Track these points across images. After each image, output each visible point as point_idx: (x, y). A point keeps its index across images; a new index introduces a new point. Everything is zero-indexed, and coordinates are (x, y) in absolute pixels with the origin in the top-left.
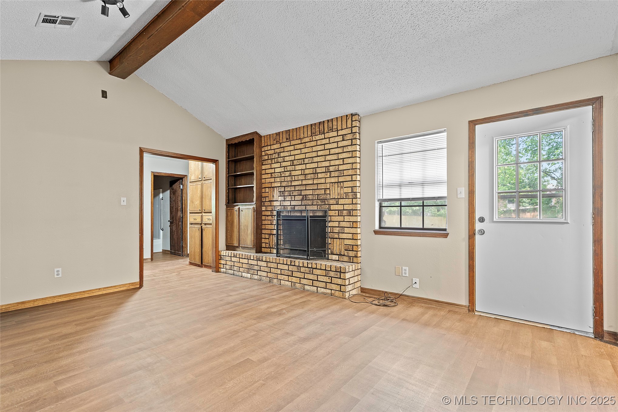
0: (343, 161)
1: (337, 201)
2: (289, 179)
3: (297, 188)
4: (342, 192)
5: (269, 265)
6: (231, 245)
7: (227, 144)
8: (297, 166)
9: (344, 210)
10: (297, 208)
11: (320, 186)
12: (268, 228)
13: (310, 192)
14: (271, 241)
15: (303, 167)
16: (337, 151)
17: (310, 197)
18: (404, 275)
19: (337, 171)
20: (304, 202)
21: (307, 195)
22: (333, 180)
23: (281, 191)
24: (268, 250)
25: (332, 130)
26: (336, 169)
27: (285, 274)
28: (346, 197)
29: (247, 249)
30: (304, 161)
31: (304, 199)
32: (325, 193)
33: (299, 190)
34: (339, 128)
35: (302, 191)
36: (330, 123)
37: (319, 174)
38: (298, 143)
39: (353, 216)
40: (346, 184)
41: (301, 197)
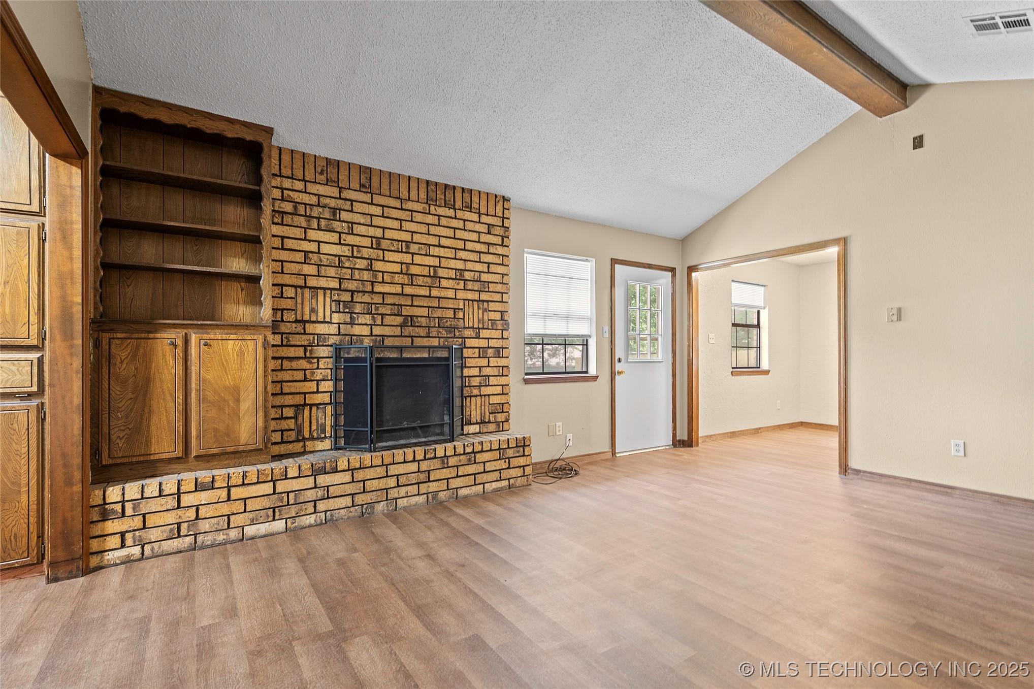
0: (489, 267)
1: (477, 332)
2: (366, 276)
3: (389, 300)
4: (486, 318)
5: (359, 475)
6: (142, 459)
7: (95, 105)
8: (390, 253)
9: (488, 347)
10: (388, 342)
11: (444, 303)
12: (293, 391)
13: (424, 312)
14: (307, 424)
15: (407, 258)
16: (478, 247)
17: (424, 321)
18: (558, 433)
19: (477, 281)
20: (409, 330)
21: (415, 316)
22: (470, 295)
23: (339, 301)
24: (298, 447)
25: (469, 208)
26: (476, 278)
27: (410, 483)
28: (492, 326)
29: (234, 458)
30: (408, 247)
31: (408, 323)
32: (455, 316)
33: (394, 305)
34: (483, 210)
35: (403, 307)
36: (466, 195)
37: (442, 280)
38: (394, 206)
39: (503, 357)
40: (492, 306)
41: (399, 320)
